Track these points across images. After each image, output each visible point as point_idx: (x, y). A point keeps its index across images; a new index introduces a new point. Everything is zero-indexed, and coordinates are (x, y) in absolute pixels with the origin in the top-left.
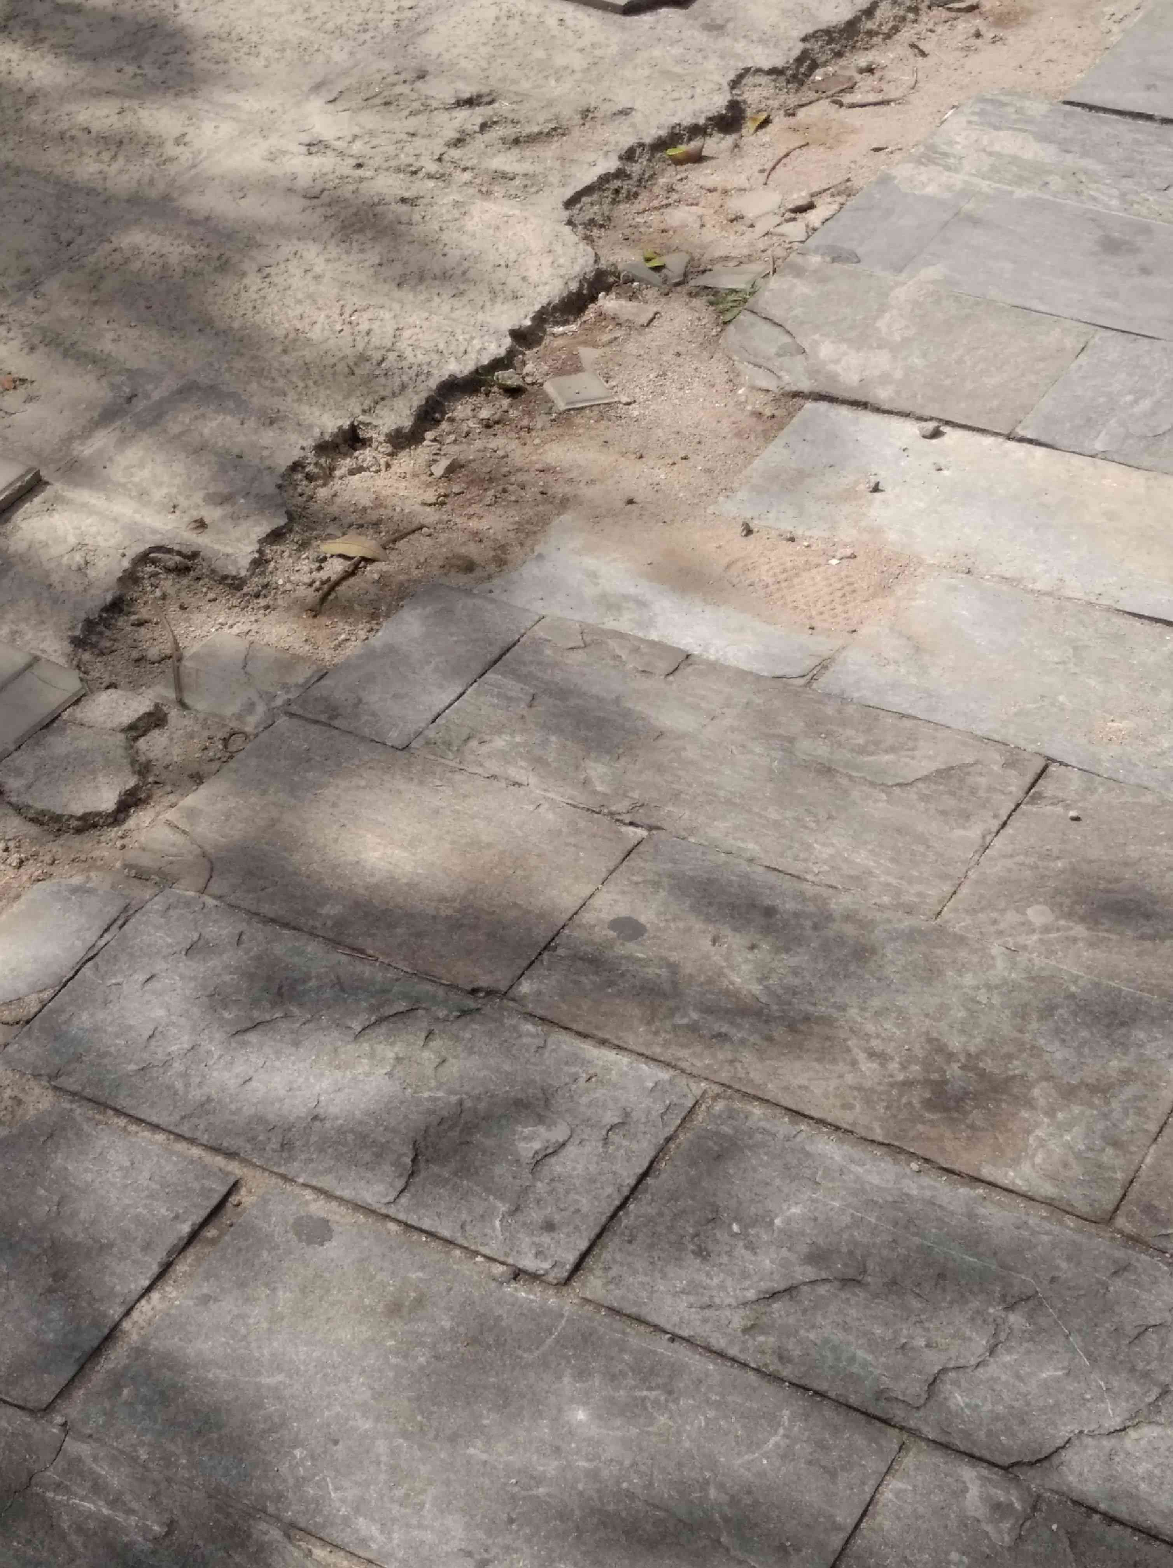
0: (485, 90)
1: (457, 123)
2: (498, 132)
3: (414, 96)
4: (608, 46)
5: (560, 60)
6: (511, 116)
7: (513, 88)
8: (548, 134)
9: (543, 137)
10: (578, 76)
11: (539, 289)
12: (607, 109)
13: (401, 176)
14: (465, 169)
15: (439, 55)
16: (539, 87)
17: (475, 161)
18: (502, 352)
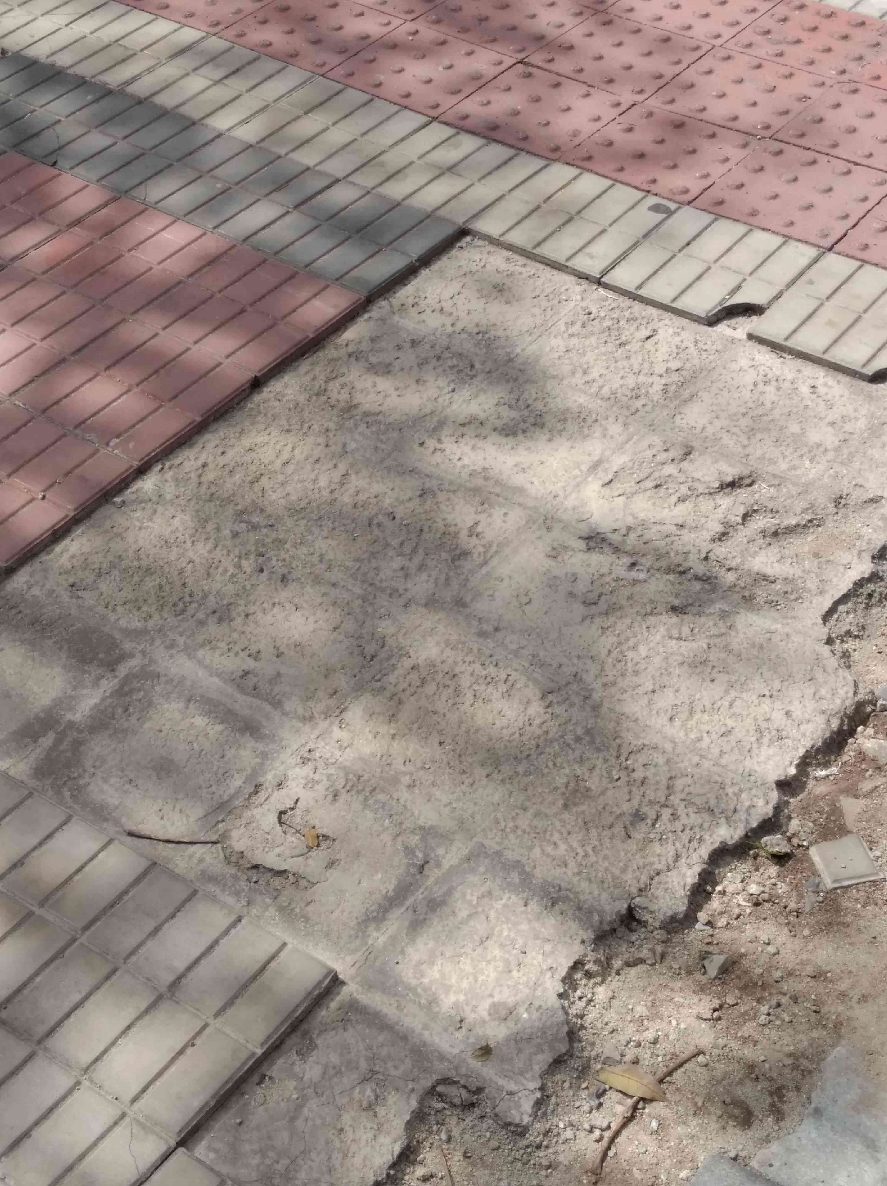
0: (746, 472)
1: (720, 514)
2: (760, 522)
3: (682, 478)
4: (857, 419)
5: (814, 436)
6: (770, 505)
7: (770, 469)
8: (805, 526)
9: (800, 530)
10: (831, 455)
11: (802, 728)
12: (858, 496)
13: (671, 577)
14: (729, 570)
15: (704, 428)
16: (794, 468)
17: (738, 560)
18: (769, 810)
